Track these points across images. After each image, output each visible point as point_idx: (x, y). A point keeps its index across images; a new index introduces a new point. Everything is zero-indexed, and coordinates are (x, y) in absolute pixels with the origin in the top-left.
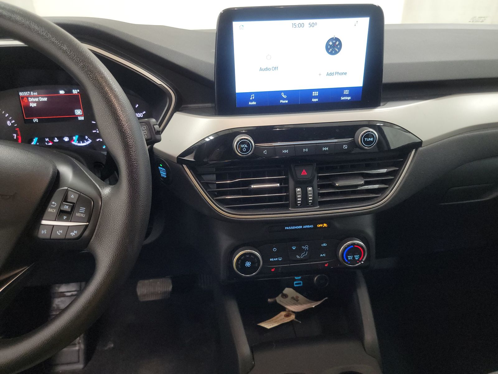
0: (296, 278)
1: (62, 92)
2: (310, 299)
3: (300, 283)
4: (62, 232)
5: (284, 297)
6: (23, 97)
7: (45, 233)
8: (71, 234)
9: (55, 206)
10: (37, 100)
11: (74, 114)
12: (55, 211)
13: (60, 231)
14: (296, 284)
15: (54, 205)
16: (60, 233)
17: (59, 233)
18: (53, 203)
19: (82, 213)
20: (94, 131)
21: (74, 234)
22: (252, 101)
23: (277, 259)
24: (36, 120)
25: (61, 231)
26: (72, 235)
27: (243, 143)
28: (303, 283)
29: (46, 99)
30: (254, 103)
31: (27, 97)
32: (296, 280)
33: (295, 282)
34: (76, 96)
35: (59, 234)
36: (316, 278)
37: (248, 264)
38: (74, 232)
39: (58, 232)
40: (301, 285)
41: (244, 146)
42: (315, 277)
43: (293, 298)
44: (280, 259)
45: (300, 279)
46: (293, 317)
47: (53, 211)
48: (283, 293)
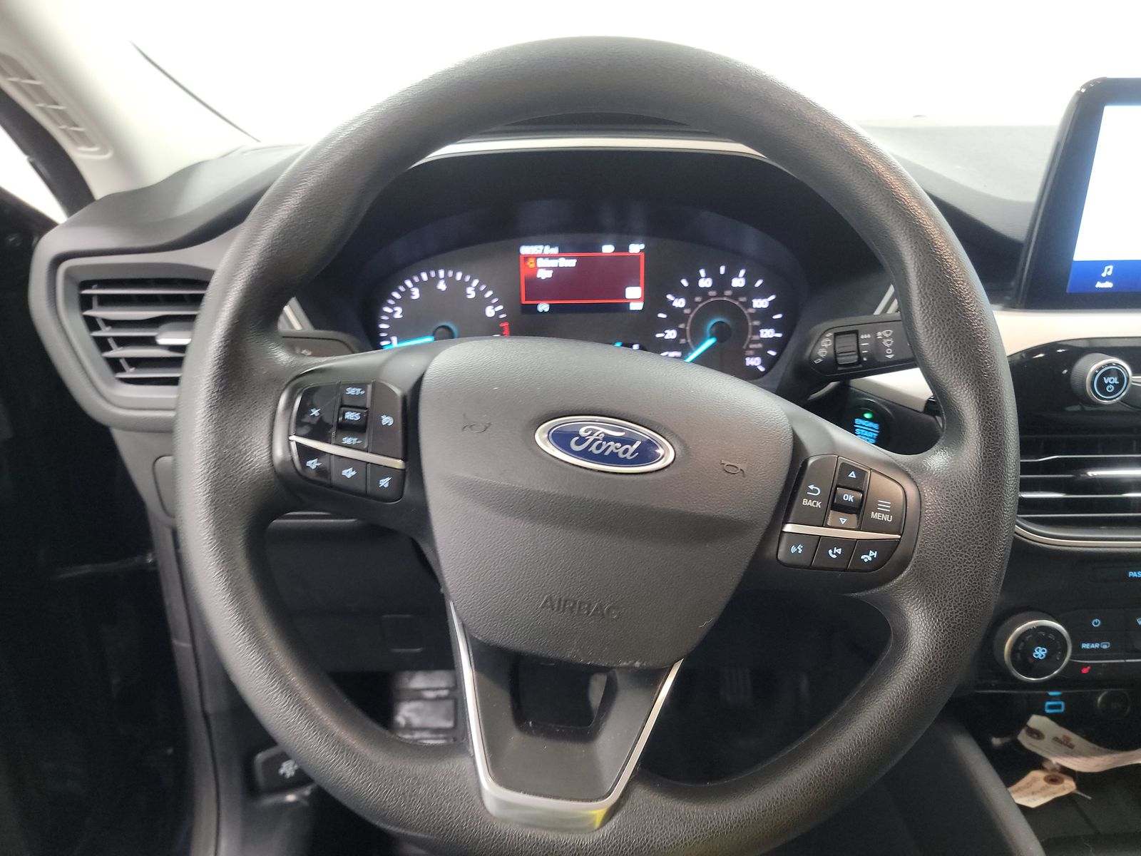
0: (1051, 693)
1: (608, 249)
2: (1099, 745)
3: (1059, 707)
4: (840, 553)
5: (1035, 736)
6: (527, 258)
7: (800, 552)
8: (863, 557)
9: (818, 494)
10: (554, 263)
11: (623, 296)
12: (818, 504)
13: (835, 550)
14: (1051, 707)
15: (815, 491)
16: (836, 554)
17: (833, 553)
18: (812, 487)
19: (885, 513)
20: (658, 335)
21: (870, 559)
22: (1103, 280)
23: (1097, 646)
24: (543, 307)
25: (839, 551)
26: (866, 560)
27: (1107, 374)
28: (1066, 707)
29: (572, 263)
30: (1108, 285)
31: (536, 257)
32: (1051, 698)
33: (1048, 703)
34: (635, 257)
35: (834, 556)
36: (1099, 699)
37: (1040, 653)
38: (870, 555)
39: (830, 551)
40: (1062, 710)
41: (1112, 380)
42: (1099, 696)
43: (1056, 739)
44: (1105, 647)
45: (1060, 696)
46: (1069, 786)
47: (815, 504)
48: (1027, 726)
